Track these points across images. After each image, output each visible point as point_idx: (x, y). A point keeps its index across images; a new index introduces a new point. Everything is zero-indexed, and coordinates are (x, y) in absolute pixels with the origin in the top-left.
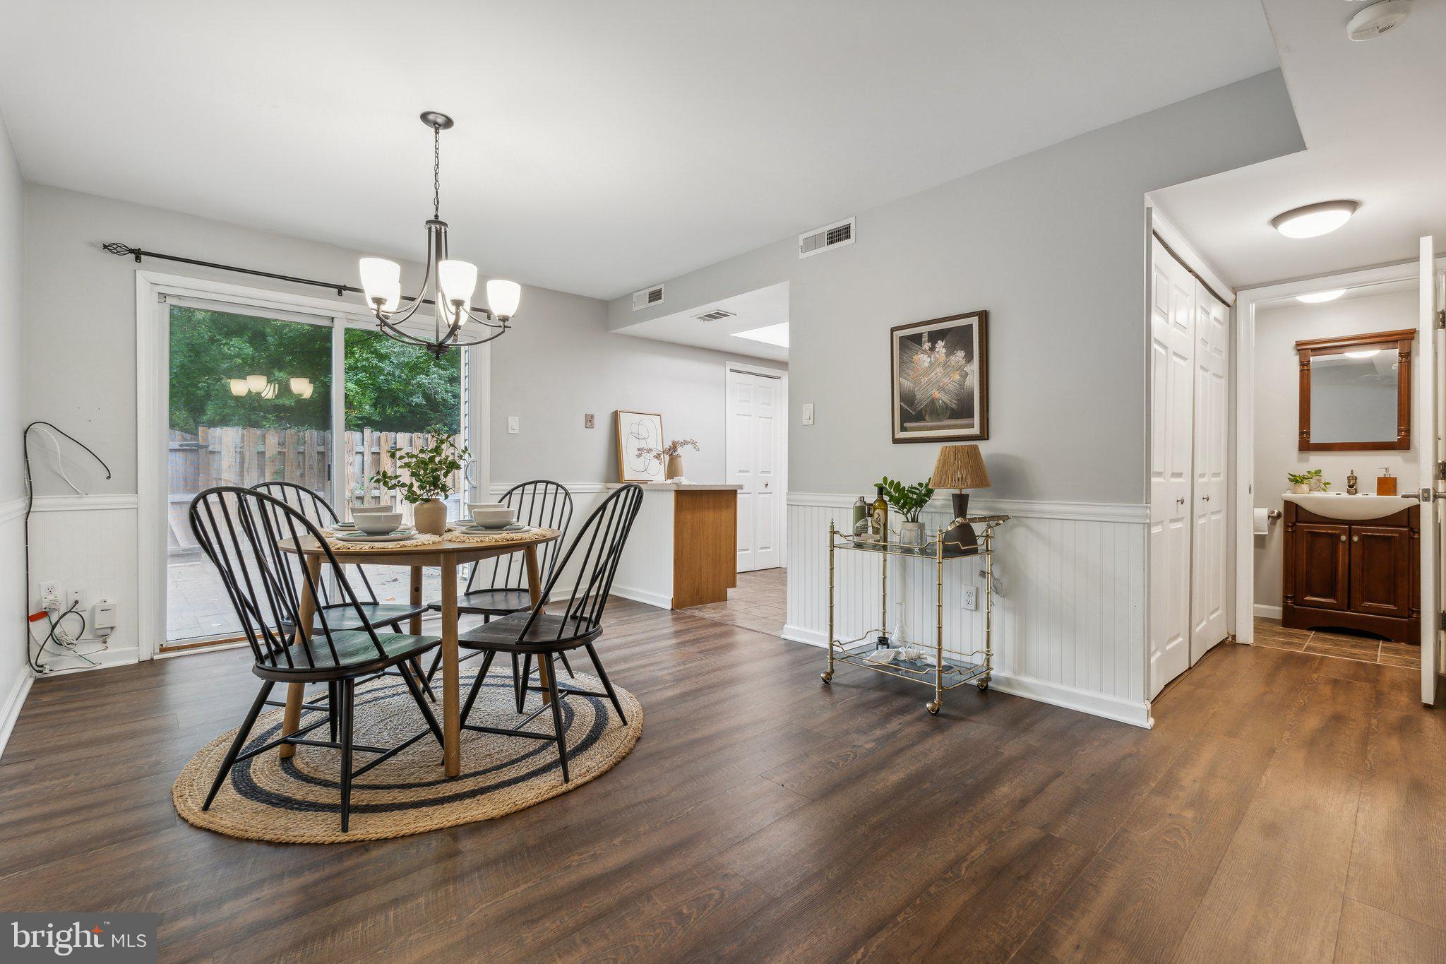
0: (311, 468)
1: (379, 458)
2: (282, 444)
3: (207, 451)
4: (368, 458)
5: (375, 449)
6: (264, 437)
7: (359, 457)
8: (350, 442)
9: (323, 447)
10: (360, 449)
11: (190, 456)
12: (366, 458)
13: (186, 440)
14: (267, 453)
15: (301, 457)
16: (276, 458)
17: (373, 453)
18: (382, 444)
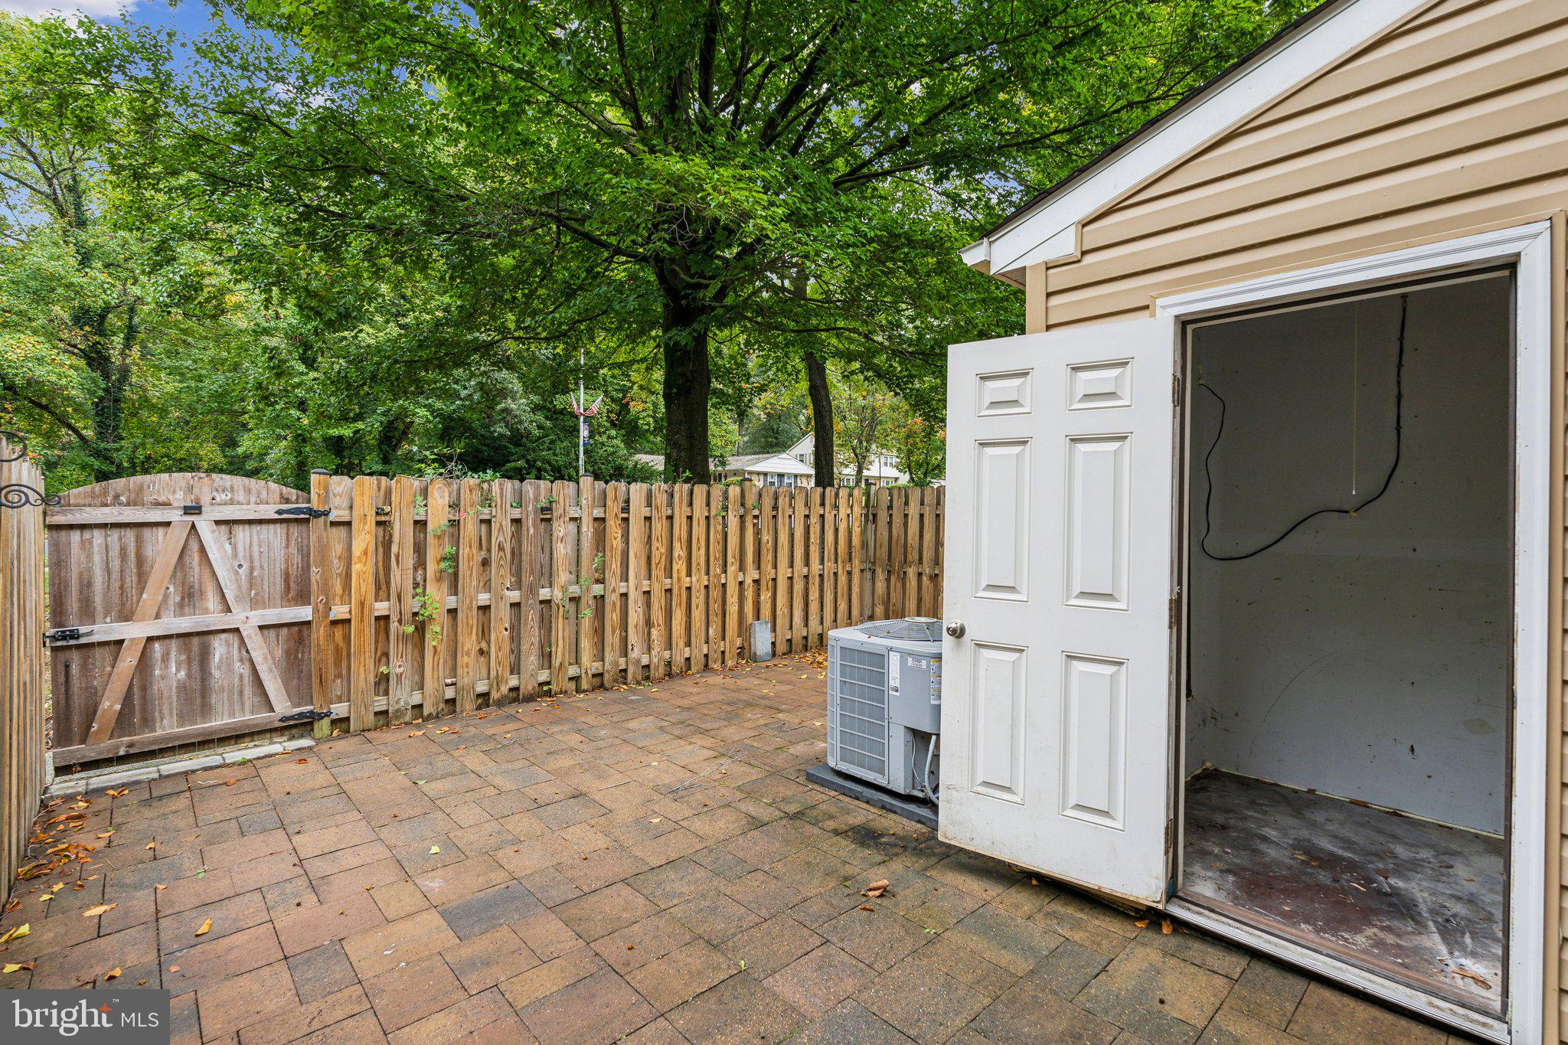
0: (501, 548)
1: (604, 528)
2: (455, 506)
3: (325, 521)
4: (588, 529)
5: (598, 513)
6: (425, 492)
7: (572, 527)
8: (561, 501)
9: (518, 510)
10: (574, 512)
11: (295, 530)
12: (584, 529)
13: (287, 501)
14: (429, 524)
15: (484, 527)
16: (444, 532)
17: (596, 519)
18: (609, 503)
